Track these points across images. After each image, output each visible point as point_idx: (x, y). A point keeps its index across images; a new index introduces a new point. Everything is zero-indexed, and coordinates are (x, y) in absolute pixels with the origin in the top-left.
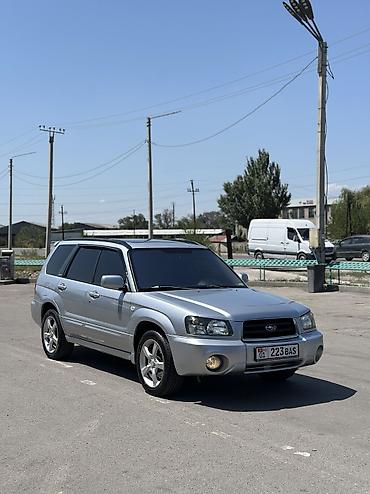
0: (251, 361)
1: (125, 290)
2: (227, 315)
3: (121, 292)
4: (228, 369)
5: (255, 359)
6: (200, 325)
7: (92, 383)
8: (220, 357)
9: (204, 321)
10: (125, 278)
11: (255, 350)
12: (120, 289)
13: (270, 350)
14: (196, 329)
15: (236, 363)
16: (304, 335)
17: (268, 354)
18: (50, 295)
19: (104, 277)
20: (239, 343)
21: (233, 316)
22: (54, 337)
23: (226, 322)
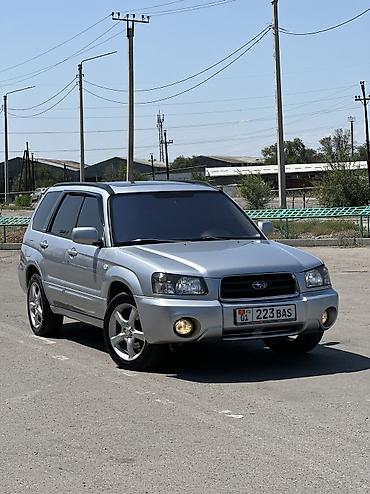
0: (230, 325)
1: (101, 244)
2: (202, 270)
3: (96, 248)
4: (201, 335)
5: (236, 323)
6: (168, 284)
7: (65, 358)
8: (192, 321)
9: (174, 279)
10: (101, 231)
11: (235, 311)
12: (94, 244)
13: (257, 312)
14: (163, 288)
15: (210, 328)
16: (307, 294)
17: (252, 316)
18: (33, 256)
19: (75, 230)
20: (216, 303)
21: (209, 273)
22: (39, 308)
23: (201, 279)
